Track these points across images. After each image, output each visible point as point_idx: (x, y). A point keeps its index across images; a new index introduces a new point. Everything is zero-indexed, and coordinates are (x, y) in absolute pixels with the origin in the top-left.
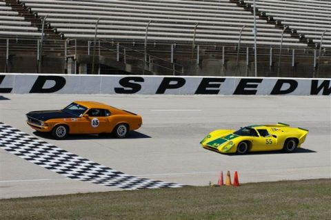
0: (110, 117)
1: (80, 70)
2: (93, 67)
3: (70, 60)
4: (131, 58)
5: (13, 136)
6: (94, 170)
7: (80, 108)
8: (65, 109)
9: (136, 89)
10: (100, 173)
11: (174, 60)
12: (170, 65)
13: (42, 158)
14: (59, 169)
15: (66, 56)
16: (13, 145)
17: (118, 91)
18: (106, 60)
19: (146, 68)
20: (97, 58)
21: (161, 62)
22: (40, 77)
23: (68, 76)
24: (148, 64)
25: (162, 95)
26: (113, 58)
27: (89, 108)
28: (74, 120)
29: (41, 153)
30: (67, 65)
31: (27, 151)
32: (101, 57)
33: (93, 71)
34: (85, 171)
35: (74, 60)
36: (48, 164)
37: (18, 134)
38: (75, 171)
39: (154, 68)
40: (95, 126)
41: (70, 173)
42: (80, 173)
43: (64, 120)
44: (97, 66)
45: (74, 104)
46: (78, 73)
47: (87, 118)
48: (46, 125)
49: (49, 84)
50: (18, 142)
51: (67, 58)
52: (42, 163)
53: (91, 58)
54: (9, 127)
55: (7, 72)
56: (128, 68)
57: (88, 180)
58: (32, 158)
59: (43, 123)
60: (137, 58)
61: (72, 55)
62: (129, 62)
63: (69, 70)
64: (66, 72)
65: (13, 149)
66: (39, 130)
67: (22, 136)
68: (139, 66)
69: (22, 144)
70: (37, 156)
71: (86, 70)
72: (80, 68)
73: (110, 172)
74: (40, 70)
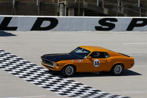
0: (108, 59)
1: (69, 13)
2: (79, 11)
3: (61, 5)
4: (108, 3)
5: (18, 63)
6: (79, 89)
7: (85, 52)
8: (72, 52)
9: (111, 27)
10: (83, 91)
11: (140, 5)
12: (138, 9)
13: (40, 79)
14: (52, 88)
15: (59, 2)
16: (18, 70)
17: (98, 29)
18: (89, 5)
19: (119, 11)
20: (82, 4)
21: (130, 7)
22: (38, 18)
23: (60, 18)
24: (120, 8)
25: (131, 32)
26: (94, 4)
27: (92, 51)
28: (80, 61)
29: (39, 76)
30: (59, 9)
31: (28, 74)
32: (85, 3)
33: (79, 14)
34: (72, 89)
35: (65, 6)
36: (44, 85)
37: (21, 61)
38: (64, 89)
39: (125, 11)
40: (97, 66)
41: (60, 91)
42: (68, 91)
43: (72, 61)
44: (82, 10)
45: (79, 48)
46: (67, 15)
47: (90, 59)
48: (58, 65)
49: (46, 24)
50: (21, 68)
51: (59, 4)
52: (40, 83)
53: (77, 4)
54: (15, 56)
55: (13, 15)
56: (106, 11)
57: (74, 96)
58: (32, 80)
59: (55, 64)
60: (112, 4)
61: (63, 2)
62: (106, 7)
63: (61, 13)
64: (59, 15)
65: (17, 73)
66: (51, 69)
67: (25, 63)
68: (113, 10)
69: (25, 69)
70: (36, 78)
71: (73, 13)
72: (69, 11)
73: (91, 90)
74: (38, 13)
